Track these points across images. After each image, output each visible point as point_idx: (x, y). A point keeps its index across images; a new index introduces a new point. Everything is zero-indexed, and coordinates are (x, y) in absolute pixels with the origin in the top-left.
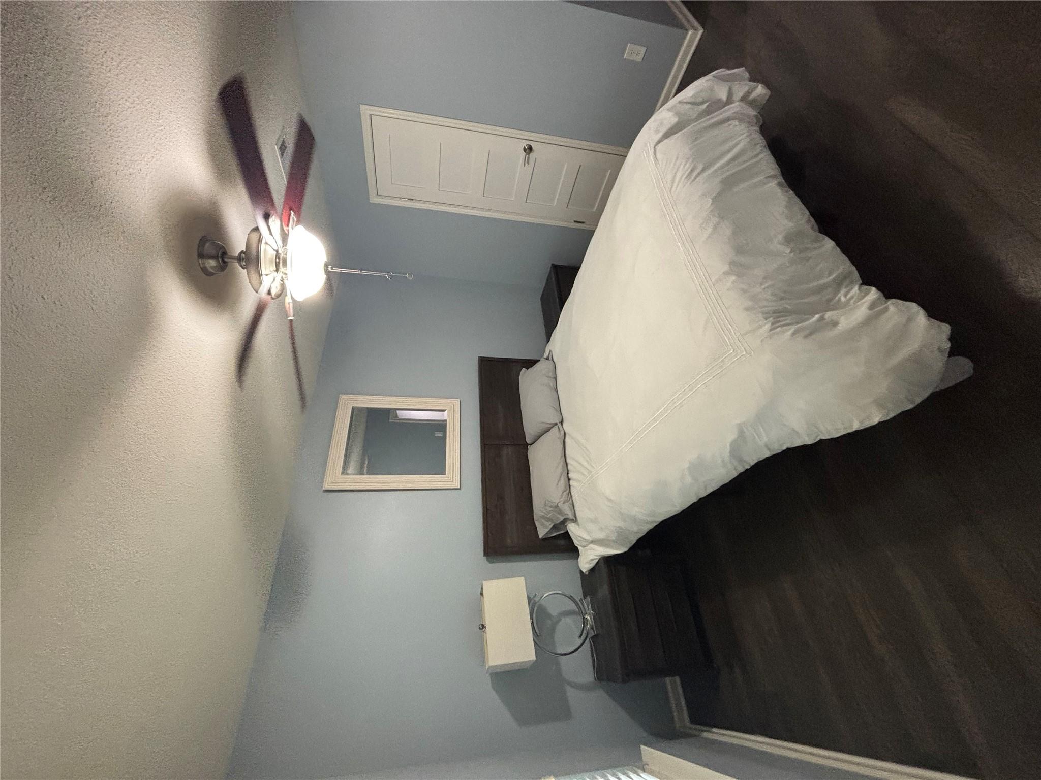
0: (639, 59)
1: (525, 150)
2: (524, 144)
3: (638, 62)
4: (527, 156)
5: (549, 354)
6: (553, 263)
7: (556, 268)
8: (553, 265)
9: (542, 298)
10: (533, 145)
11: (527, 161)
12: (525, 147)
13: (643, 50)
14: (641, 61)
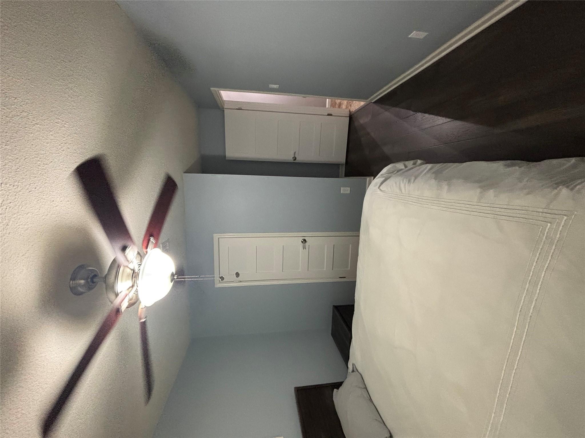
0: (349, 192)
1: (302, 242)
2: (301, 239)
3: (348, 194)
4: (304, 244)
5: (353, 368)
6: (333, 305)
7: (336, 308)
8: (334, 306)
9: (332, 334)
10: (305, 238)
11: (304, 248)
12: (302, 241)
13: (349, 189)
14: (349, 193)
